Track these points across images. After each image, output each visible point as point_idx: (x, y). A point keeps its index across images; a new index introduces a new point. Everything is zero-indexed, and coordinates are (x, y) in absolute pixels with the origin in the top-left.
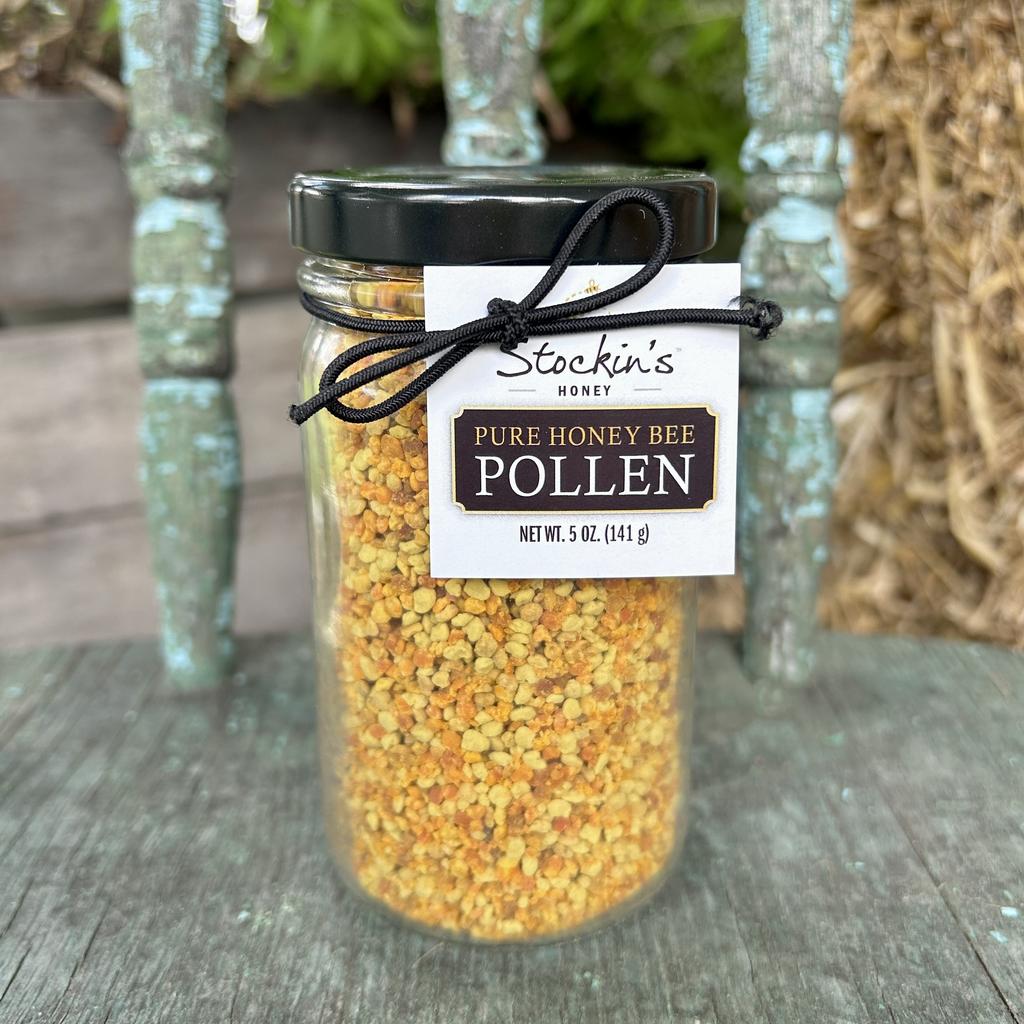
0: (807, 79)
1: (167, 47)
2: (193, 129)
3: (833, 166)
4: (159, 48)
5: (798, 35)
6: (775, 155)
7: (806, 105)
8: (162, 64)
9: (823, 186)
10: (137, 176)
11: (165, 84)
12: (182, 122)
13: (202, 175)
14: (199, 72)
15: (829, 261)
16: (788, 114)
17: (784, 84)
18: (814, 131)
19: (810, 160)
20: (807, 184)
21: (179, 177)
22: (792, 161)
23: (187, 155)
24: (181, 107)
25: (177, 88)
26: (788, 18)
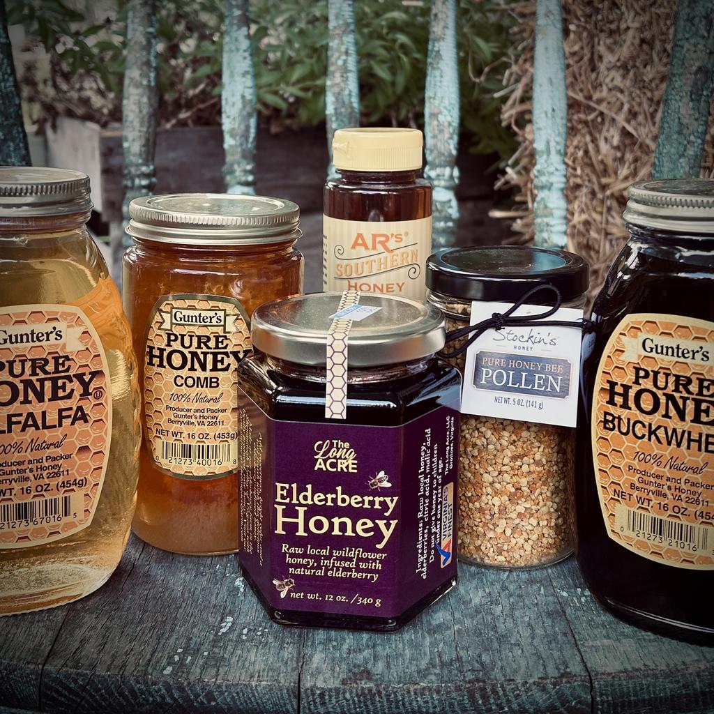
0: (443, 151)
1: (241, 137)
2: (248, 164)
3: (451, 177)
4: (238, 138)
5: (439, 137)
6: (433, 174)
7: (443, 158)
8: (238, 144)
9: (448, 184)
10: (228, 178)
11: (239, 150)
12: (245, 162)
13: (250, 178)
14: (250, 145)
15: (450, 207)
16: (437, 161)
17: (436, 152)
18: (445, 167)
19: (444, 175)
20: (443, 183)
21: (243, 179)
22: (438, 176)
23: (246, 172)
24: (244, 157)
25: (243, 151)
26: (436, 132)
